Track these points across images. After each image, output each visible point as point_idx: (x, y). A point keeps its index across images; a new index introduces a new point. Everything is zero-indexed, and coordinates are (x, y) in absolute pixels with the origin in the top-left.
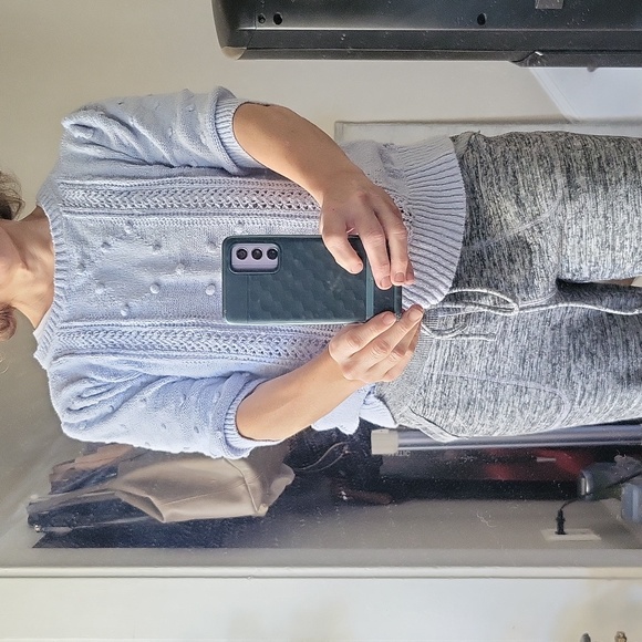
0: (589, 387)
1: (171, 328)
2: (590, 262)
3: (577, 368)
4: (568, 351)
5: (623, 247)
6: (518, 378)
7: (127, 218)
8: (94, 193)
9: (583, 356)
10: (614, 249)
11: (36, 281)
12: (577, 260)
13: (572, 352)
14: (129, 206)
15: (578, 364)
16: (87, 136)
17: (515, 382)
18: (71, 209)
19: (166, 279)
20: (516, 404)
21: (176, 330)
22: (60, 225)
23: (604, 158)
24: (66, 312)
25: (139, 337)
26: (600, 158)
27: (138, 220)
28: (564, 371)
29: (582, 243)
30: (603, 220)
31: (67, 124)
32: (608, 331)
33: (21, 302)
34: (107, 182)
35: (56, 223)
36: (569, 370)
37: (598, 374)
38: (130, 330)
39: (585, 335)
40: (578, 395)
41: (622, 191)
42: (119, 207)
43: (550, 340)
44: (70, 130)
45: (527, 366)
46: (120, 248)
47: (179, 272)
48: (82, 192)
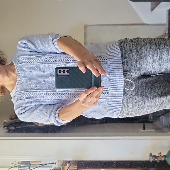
0: (152, 97)
1: (48, 92)
2: (154, 69)
3: (148, 92)
4: (145, 88)
5: (163, 65)
6: (133, 96)
7: (36, 65)
8: (26, 59)
9: (149, 89)
10: (161, 66)
11: (10, 80)
12: (151, 69)
13: (146, 88)
14: (36, 62)
15: (148, 91)
16: (24, 45)
17: (132, 97)
18: (20, 63)
19: (46, 80)
20: (133, 103)
21: (49, 92)
22: (18, 67)
23: (159, 42)
24: (19, 89)
25: (39, 95)
26: (158, 42)
27: (39, 65)
28: (145, 93)
29: (153, 64)
30: (159, 57)
31: (19, 42)
32: (155, 83)
33: (7, 86)
34: (30, 56)
35: (17, 66)
36: (146, 93)
37: (154, 94)
38: (37, 93)
39: (150, 84)
40: (149, 99)
41: (164, 51)
42: (33, 62)
43: (140, 85)
44: (20, 44)
45: (135, 92)
46: (34, 72)
47: (50, 78)
48: (23, 59)
